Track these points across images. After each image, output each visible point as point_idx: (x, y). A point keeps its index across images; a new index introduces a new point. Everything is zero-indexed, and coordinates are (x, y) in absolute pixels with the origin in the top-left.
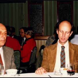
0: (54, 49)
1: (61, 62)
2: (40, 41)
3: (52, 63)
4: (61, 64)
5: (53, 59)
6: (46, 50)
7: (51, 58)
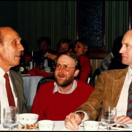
0: (119, 78)
1: (128, 105)
2: (97, 60)
3: (112, 102)
4: (128, 108)
5: (114, 96)
6: (104, 76)
7: (111, 92)
